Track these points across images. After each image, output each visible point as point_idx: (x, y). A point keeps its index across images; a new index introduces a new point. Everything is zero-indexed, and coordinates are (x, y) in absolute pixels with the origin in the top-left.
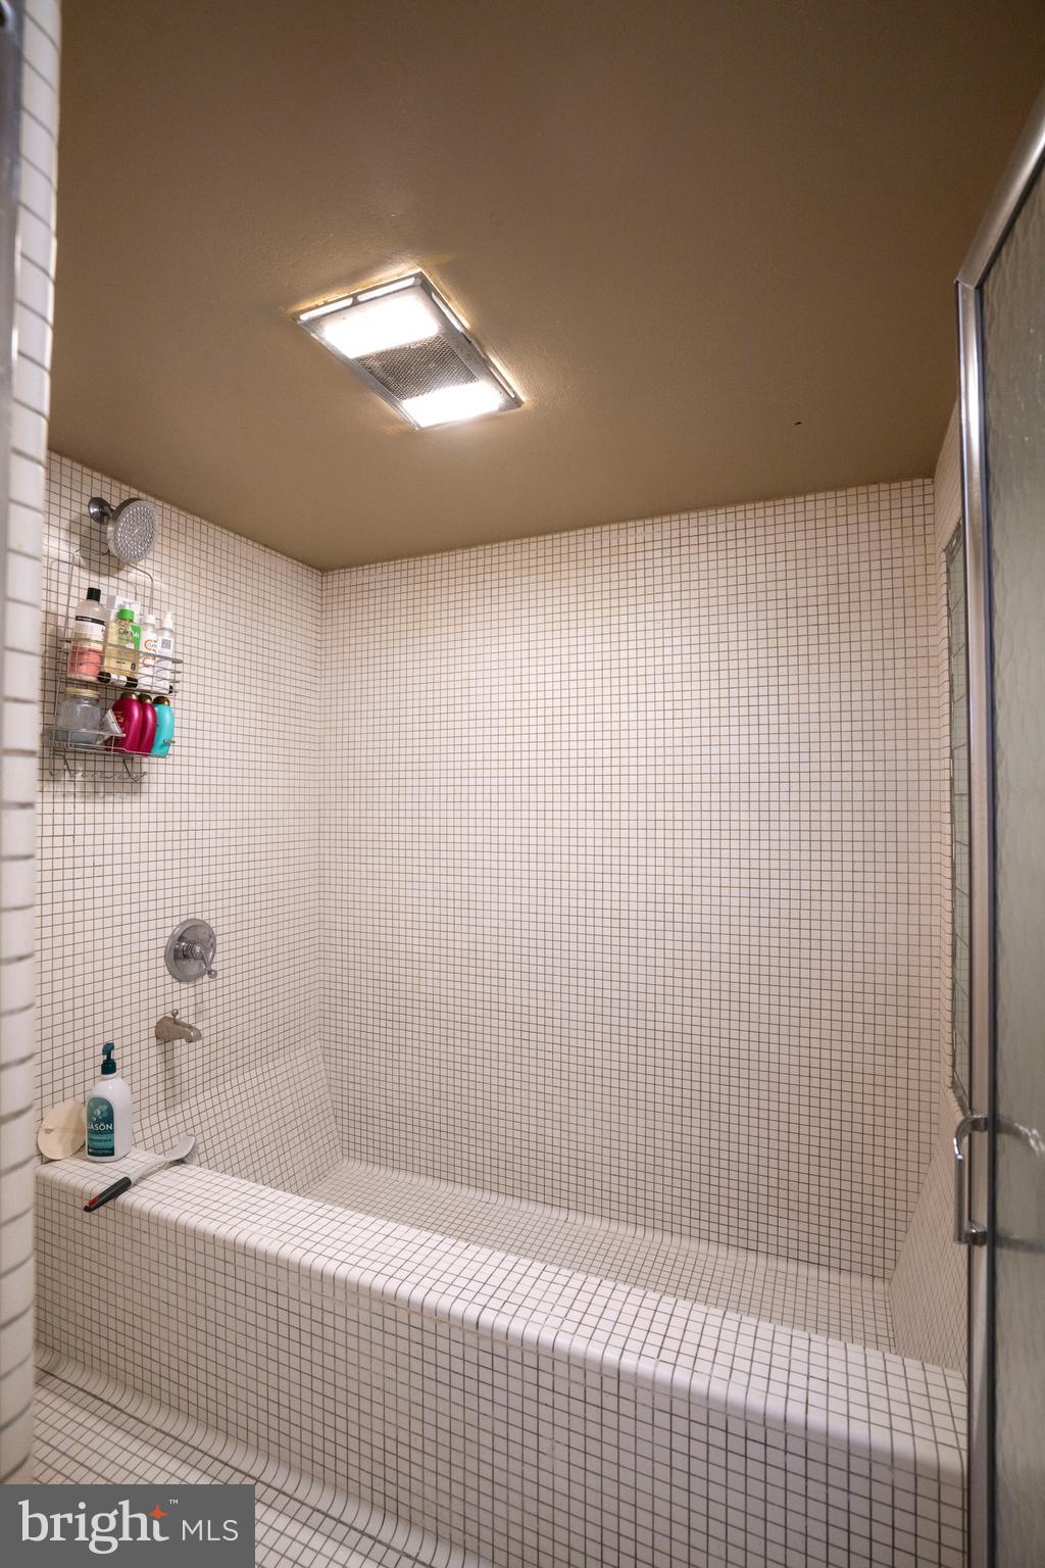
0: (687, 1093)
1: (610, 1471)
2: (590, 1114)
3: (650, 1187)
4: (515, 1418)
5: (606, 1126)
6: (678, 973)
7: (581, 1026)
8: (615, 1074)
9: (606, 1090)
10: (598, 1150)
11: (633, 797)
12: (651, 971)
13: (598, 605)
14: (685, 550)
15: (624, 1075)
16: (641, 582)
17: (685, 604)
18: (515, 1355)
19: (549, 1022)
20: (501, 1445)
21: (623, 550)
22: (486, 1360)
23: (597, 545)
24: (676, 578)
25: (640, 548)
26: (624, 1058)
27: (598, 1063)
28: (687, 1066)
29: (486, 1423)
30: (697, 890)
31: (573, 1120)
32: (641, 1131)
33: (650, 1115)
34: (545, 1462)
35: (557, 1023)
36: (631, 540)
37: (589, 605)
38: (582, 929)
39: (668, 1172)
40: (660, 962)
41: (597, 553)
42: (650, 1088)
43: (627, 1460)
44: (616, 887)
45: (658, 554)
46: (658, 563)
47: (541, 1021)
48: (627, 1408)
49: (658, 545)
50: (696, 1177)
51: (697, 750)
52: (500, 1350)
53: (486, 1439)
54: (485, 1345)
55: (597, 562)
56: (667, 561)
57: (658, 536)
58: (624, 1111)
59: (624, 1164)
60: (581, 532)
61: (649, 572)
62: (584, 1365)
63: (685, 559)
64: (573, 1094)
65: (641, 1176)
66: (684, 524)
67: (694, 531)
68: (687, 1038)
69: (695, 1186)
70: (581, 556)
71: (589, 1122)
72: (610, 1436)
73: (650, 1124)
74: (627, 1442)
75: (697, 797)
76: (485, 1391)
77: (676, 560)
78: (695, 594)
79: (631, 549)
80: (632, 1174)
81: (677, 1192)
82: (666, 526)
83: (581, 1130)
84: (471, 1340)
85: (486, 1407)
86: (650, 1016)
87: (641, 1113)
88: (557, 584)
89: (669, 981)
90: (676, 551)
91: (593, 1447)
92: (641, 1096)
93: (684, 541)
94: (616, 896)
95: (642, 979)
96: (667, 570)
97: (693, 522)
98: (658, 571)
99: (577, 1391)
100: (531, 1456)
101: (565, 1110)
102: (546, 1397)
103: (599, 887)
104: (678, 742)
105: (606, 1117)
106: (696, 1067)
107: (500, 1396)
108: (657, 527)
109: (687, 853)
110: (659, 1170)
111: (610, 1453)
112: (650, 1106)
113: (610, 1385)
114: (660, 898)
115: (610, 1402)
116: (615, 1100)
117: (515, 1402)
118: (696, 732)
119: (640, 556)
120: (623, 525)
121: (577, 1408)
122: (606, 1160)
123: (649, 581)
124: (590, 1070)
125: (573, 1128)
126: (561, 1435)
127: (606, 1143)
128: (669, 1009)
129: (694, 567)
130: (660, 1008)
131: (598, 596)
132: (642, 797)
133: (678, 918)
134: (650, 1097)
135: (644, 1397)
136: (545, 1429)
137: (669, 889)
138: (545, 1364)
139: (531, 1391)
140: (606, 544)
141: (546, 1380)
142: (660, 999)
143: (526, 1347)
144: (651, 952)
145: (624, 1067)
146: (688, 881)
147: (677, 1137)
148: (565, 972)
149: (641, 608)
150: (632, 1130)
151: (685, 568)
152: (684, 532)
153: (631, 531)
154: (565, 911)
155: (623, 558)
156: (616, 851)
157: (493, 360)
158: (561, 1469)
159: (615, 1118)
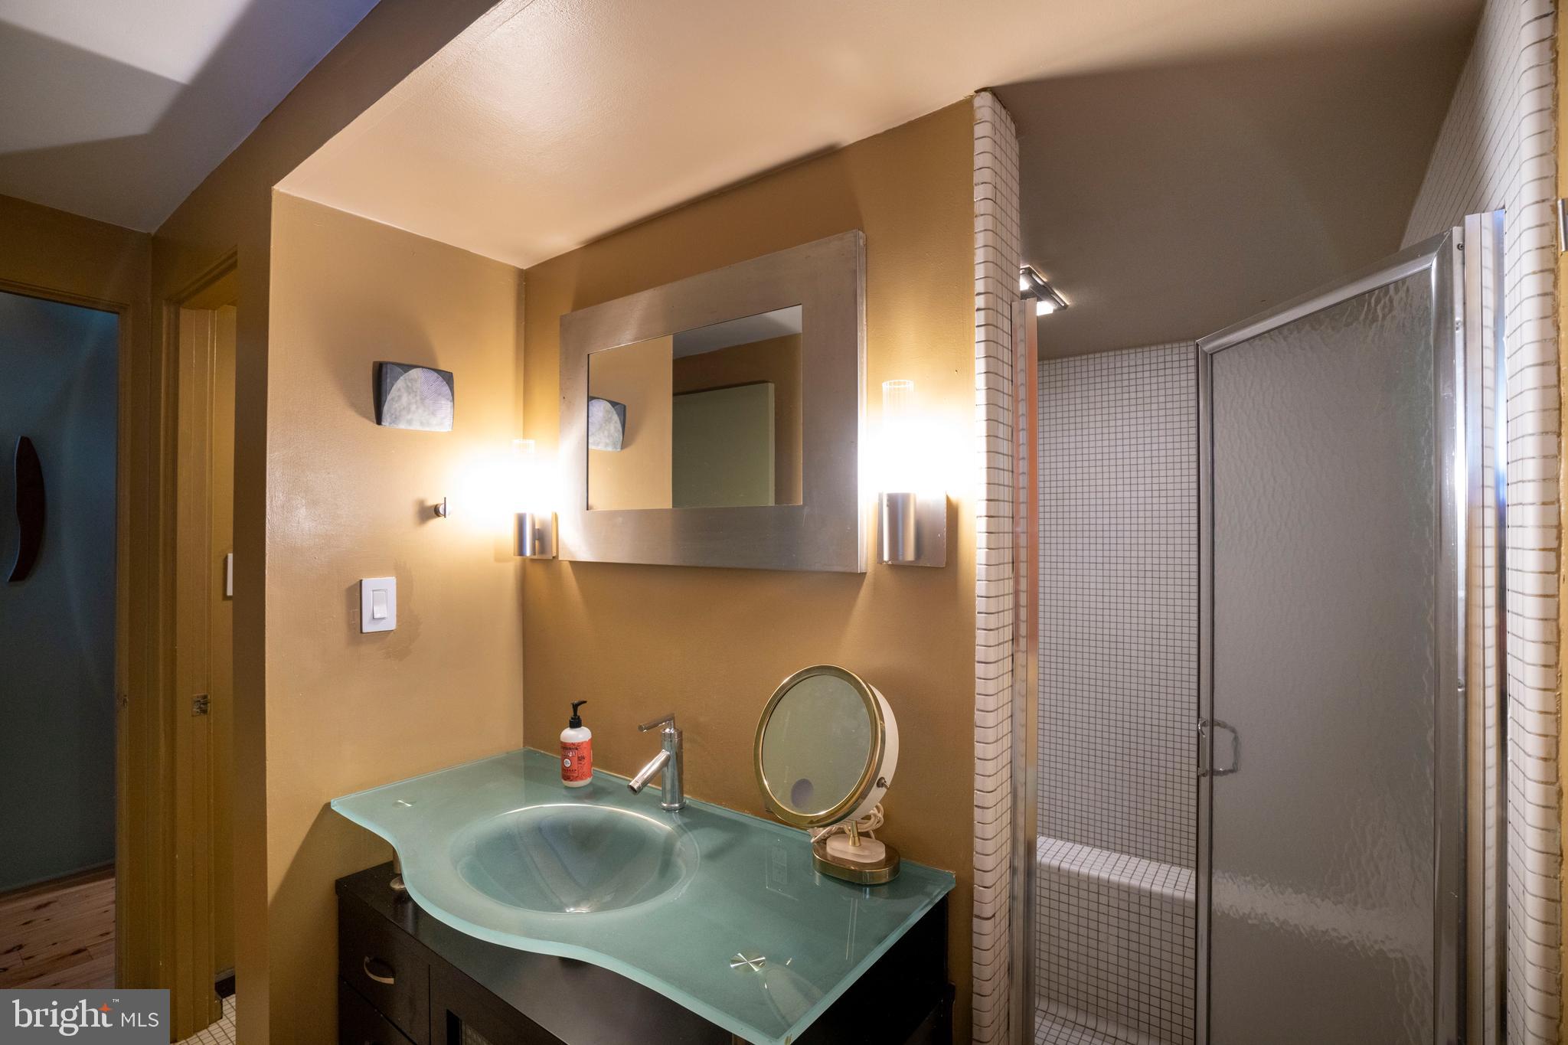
0: (1170, 771)
1: (1144, 950)
2: (1092, 784)
3: (1140, 839)
4: (1083, 922)
5: (1105, 793)
6: (1163, 683)
7: (1086, 719)
8: (1112, 756)
9: (1105, 767)
10: (1098, 811)
11: (1127, 554)
12: (1141, 680)
13: (1099, 411)
14: (1168, 372)
15: (1119, 757)
16: (1133, 395)
17: (1169, 412)
18: (1084, 886)
19: (1060, 716)
20: (1073, 938)
21: (1118, 371)
22: (1064, 889)
23: (1098, 367)
24: (1162, 392)
25: (1133, 369)
26: (1119, 744)
27: (1099, 747)
28: (1170, 751)
29: (1064, 926)
30: (1178, 623)
31: (1079, 788)
32: (1133, 798)
33: (1140, 786)
34: (1102, 946)
35: (1066, 717)
36: (1125, 364)
37: (1092, 412)
38: (1086, 649)
39: (1155, 829)
40: (1149, 674)
41: (1098, 373)
42: (1140, 767)
43: (1155, 943)
44: (1113, 619)
45: (1147, 374)
46: (1147, 381)
47: (1053, 715)
48: (1156, 913)
49: (1147, 367)
50: (1177, 833)
51: (1178, 520)
52: (1074, 883)
53: (1063, 935)
54: (1064, 880)
55: (1098, 380)
56: (1154, 380)
57: (1147, 361)
58: (1119, 783)
59: (1119, 821)
60: (1085, 357)
61: (1140, 388)
62: (1128, 890)
63: (1169, 378)
64: (1079, 769)
65: (1133, 831)
66: (1168, 352)
67: (1176, 358)
68: (1170, 731)
69: (1177, 840)
70: (1085, 375)
71: (1092, 791)
72: (1144, 930)
73: (1140, 793)
74: (1155, 933)
75: (1178, 554)
76: (1064, 907)
77: (1161, 379)
78: (1177, 405)
79: (1125, 370)
80: (1126, 829)
81: (1161, 844)
82: (1154, 354)
83: (1085, 796)
84: (1054, 878)
85: (1064, 916)
86: (1141, 714)
87: (1133, 785)
88: (1065, 396)
89: (1155, 688)
90: (1161, 373)
91: (1134, 937)
92: (1133, 772)
93: (1168, 365)
94: (1113, 625)
95: (1134, 686)
96: (1154, 387)
97: (1176, 351)
98: (1147, 387)
99: (1124, 905)
100: (1093, 943)
101: (1072, 781)
102: (1103, 909)
103: (1100, 618)
104: (1163, 514)
105: (1105, 787)
106: (1177, 752)
107: (1073, 910)
108: (1146, 354)
109: (1171, 595)
110: (1147, 827)
111: (1145, 940)
112: (1140, 780)
113: (1145, 901)
114: (1149, 628)
115: (1145, 911)
116: (1112, 775)
117: (1083, 913)
118: (1178, 507)
119: (1133, 376)
120: (1118, 352)
121: (1123, 915)
122: (1105, 819)
123: (1140, 395)
124: (1092, 752)
125: (1078, 794)
126: (1114, 931)
127: (1105, 806)
128: (1156, 709)
129: (1176, 384)
130: (1148, 708)
131: (1098, 405)
132: (1134, 554)
133: (1163, 642)
134: (1140, 773)
135: (1167, 907)
136: (1103, 928)
137: (1156, 622)
138: (1103, 890)
139: (1093, 906)
140: (1105, 366)
141: (1103, 900)
142: (1148, 701)
143: (1091, 880)
144: (1141, 667)
145: (1119, 750)
146: (1171, 616)
147: (1162, 804)
148: (1073, 680)
149: (1133, 415)
150: (1126, 797)
151: (1169, 385)
152: (1168, 358)
153: (1125, 357)
154: (1073, 635)
155: (1118, 377)
156: (1113, 593)
157: (1056, 292)
158: (1113, 950)
159: (1112, 788)
